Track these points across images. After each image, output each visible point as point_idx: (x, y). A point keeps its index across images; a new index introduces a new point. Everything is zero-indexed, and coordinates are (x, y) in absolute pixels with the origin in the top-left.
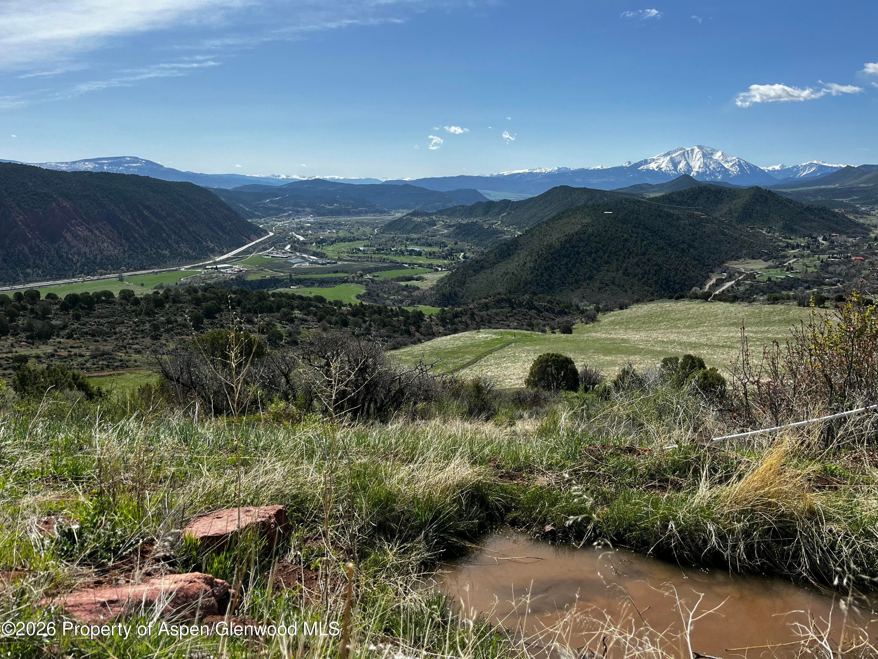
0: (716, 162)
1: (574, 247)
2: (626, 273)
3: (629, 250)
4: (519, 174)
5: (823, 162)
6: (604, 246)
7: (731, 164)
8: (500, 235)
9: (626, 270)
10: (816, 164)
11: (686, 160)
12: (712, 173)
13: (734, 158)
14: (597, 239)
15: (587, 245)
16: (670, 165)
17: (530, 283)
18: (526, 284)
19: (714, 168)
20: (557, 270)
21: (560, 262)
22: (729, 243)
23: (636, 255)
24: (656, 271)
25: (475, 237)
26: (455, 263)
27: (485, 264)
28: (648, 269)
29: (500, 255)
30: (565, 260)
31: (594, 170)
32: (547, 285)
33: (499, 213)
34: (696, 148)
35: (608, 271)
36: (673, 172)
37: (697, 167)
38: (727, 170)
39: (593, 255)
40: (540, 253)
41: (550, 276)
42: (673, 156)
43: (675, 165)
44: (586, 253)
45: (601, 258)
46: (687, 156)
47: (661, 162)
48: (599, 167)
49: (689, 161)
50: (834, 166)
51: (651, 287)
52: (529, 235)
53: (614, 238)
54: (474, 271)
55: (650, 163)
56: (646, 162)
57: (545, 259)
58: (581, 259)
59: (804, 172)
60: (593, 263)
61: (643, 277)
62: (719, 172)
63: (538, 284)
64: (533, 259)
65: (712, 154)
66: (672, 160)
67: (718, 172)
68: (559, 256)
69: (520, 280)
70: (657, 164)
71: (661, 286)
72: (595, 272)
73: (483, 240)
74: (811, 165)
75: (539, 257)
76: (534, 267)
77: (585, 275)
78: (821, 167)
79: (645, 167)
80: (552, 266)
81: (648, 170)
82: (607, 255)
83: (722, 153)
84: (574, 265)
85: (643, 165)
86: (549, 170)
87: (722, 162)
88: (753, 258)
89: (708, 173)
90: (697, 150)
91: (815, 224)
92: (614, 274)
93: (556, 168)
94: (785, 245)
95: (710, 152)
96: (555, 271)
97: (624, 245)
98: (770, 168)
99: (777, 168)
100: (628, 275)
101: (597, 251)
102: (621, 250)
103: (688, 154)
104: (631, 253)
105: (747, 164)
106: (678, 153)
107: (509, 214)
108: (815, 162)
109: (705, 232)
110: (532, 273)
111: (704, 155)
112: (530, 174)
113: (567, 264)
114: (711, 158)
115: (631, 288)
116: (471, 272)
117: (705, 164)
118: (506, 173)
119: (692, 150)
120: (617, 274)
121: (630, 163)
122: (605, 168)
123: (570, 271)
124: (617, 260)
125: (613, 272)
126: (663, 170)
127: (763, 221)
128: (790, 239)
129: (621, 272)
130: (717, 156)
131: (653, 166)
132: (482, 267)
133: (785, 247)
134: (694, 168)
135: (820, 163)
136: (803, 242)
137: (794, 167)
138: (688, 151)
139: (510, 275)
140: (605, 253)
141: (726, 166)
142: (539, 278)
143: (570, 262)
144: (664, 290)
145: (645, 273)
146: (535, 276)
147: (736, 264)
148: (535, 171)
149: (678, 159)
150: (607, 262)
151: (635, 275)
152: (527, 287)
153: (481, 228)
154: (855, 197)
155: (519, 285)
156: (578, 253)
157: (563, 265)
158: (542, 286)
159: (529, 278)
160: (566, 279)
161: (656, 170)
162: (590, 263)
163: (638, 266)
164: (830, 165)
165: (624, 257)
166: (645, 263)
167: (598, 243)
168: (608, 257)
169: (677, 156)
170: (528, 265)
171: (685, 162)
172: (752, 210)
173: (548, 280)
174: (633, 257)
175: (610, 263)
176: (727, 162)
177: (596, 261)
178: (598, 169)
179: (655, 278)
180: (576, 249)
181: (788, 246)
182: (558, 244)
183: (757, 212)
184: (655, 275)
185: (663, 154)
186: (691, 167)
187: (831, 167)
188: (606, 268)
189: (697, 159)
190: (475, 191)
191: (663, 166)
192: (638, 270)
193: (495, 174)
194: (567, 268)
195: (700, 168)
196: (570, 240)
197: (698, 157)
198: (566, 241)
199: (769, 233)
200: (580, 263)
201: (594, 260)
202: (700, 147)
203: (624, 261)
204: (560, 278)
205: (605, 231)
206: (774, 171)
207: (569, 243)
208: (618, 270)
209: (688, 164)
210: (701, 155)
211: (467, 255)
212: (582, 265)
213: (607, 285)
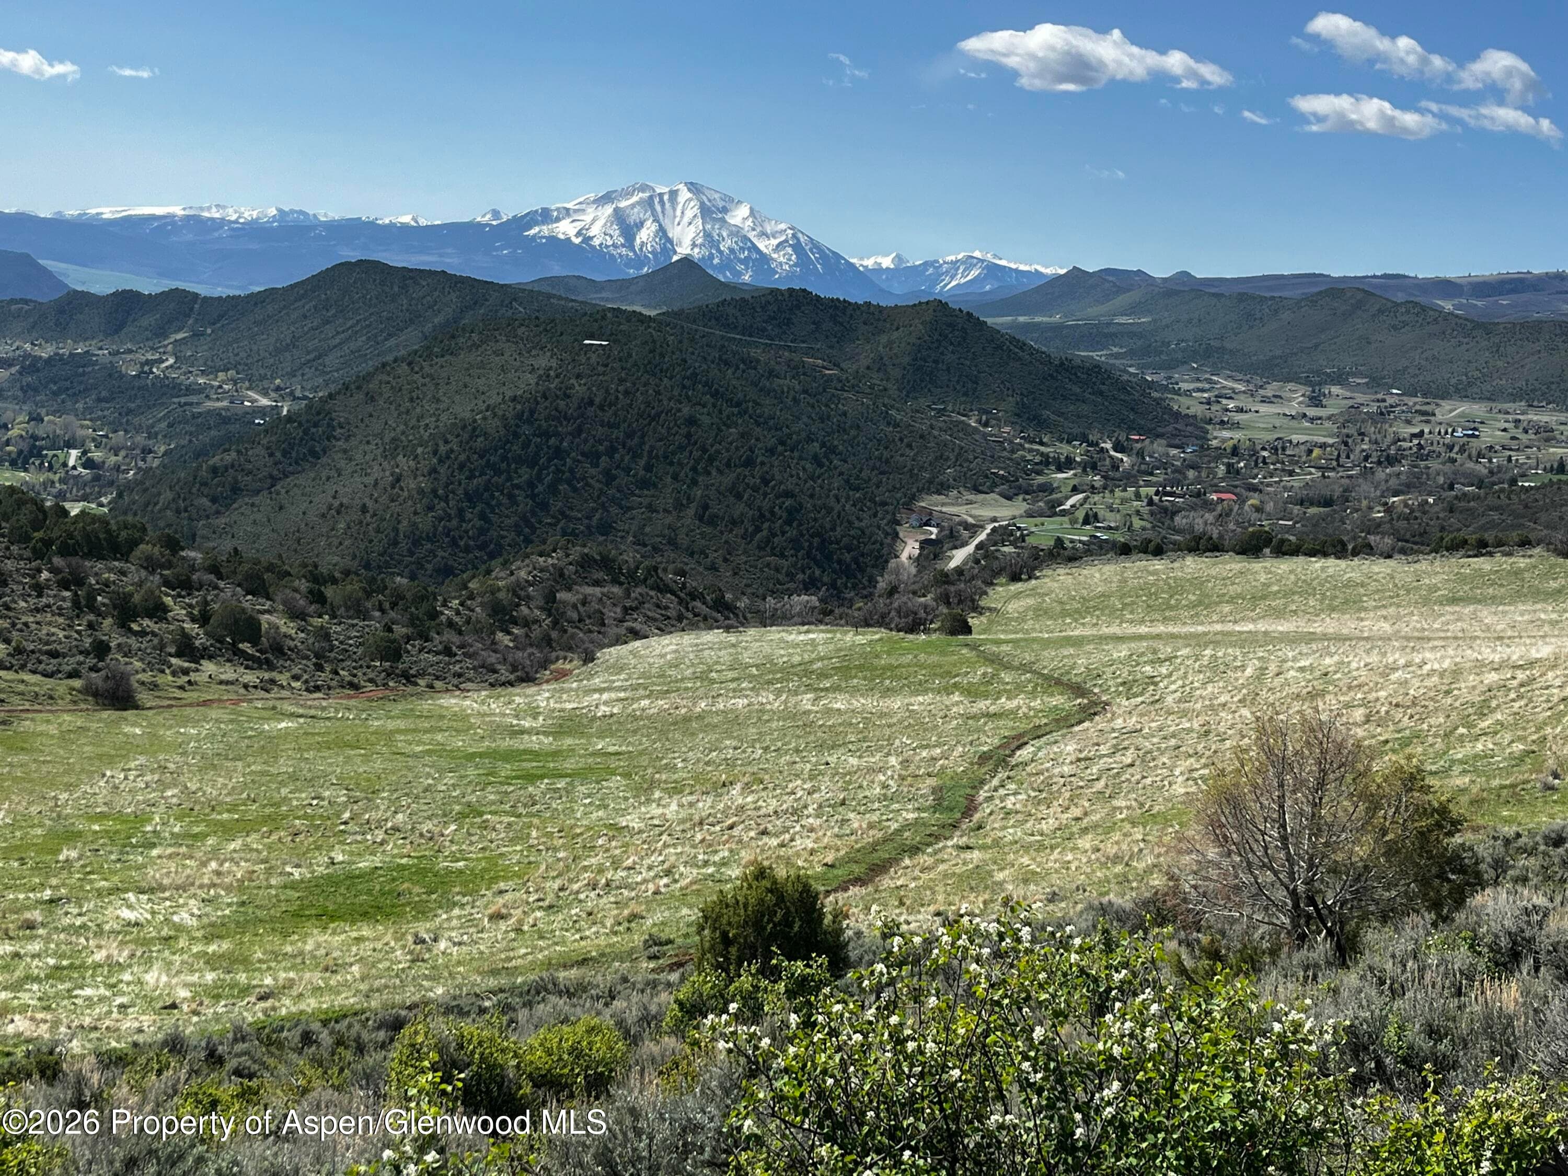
0: (736, 232)
1: (546, 435)
2: (705, 516)
3: (705, 450)
4: (153, 218)
5: (995, 256)
6: (630, 435)
7: (775, 242)
8: (194, 399)
9: (706, 507)
10: (982, 261)
11: (656, 220)
12: (727, 264)
13: (783, 226)
14: (608, 415)
15: (579, 431)
16: (615, 231)
17: (429, 539)
18: (417, 543)
19: (732, 250)
20: (505, 501)
21: (509, 479)
22: (909, 446)
23: (728, 465)
24: (790, 511)
25: (99, 400)
26: (61, 481)
27: (244, 480)
28: (766, 505)
29: (285, 453)
30: (525, 474)
31: (392, 225)
32: (481, 547)
33: (161, 332)
34: (681, 186)
35: (651, 508)
36: (624, 251)
37: (687, 242)
38: (764, 258)
39: (604, 461)
40: (443, 449)
41: (483, 517)
42: (623, 204)
43: (629, 231)
44: (583, 454)
45: (628, 470)
46: (658, 208)
47: (588, 218)
48: (406, 219)
49: (666, 223)
50: (1023, 267)
51: (782, 556)
52: (360, 396)
53: (658, 415)
54: (214, 500)
55: (558, 220)
56: (545, 216)
57: (462, 467)
58: (571, 471)
59: (952, 278)
60: (608, 484)
61: (758, 529)
62: (745, 261)
63: (454, 543)
64: (424, 465)
65: (725, 210)
66: (619, 217)
67: (742, 261)
68: (504, 458)
69: (396, 530)
70: (579, 225)
71: (809, 555)
72: (614, 510)
73: (129, 412)
74: (969, 262)
75: (441, 461)
76: (434, 491)
77: (589, 518)
78: (993, 270)
79: (545, 230)
80: (486, 489)
81: (553, 239)
82: (642, 462)
83: (752, 210)
84: (553, 489)
85: (537, 223)
86: (249, 214)
87: (751, 235)
88: (977, 490)
89: (716, 261)
90: (684, 195)
91: (1085, 409)
92: (669, 520)
93: (273, 212)
94: (1038, 459)
95: (721, 204)
96: (499, 504)
97: (688, 436)
98: (869, 263)
99: (887, 262)
100: (712, 521)
101: (611, 451)
102: (681, 448)
103: (662, 202)
104: (711, 460)
105: (816, 246)
106: (635, 199)
107: (196, 335)
108: (977, 254)
109: (845, 414)
110: (431, 508)
111: (706, 212)
112: (194, 222)
113: (531, 485)
114: (723, 220)
115: (726, 560)
116: (205, 502)
117: (707, 235)
118: (108, 213)
119: (674, 194)
120: (679, 518)
121: (496, 214)
122: (423, 222)
123: (544, 506)
124: (675, 477)
125: (665, 510)
126: (596, 242)
127: (966, 394)
128: (1042, 443)
129: (691, 512)
130: (739, 216)
131: (566, 229)
132: (236, 490)
133: (1041, 463)
134: (680, 244)
135: (989, 257)
136: (1078, 452)
137: (926, 264)
138: (661, 195)
139: (355, 516)
140: (636, 456)
141: (762, 245)
142: (455, 522)
143: (540, 479)
144: (818, 564)
145: (762, 516)
146: (441, 519)
147: (943, 505)
148: (206, 214)
149: (636, 214)
150: (644, 484)
151: (734, 523)
152: (421, 552)
153: (112, 373)
154: (1115, 350)
155: (395, 543)
156: (558, 453)
157: (518, 487)
158: (467, 549)
159: (425, 523)
160: (534, 529)
161: (577, 241)
162: (598, 485)
163: (739, 497)
164: (1013, 266)
165: (694, 469)
166: (756, 489)
167: (610, 426)
168: (648, 468)
169: (633, 206)
170: (411, 484)
171: (654, 227)
172: (936, 362)
173: (482, 531)
174: (720, 471)
175: (655, 486)
176: (764, 234)
177: (614, 478)
178: (405, 227)
179: (792, 533)
180: (552, 441)
181: (1046, 461)
182: (497, 422)
183: (948, 370)
184: (789, 522)
185: (592, 196)
186: (670, 241)
187: (1016, 270)
188: (646, 501)
189: (686, 220)
190: (27, 261)
191: (595, 231)
192: (740, 508)
193: (71, 212)
194: (533, 497)
195: (694, 245)
196: (532, 412)
197: (689, 214)
198: (519, 416)
199: (986, 425)
200: (569, 483)
201: (610, 479)
202: (693, 187)
203: (694, 482)
204: (516, 525)
205: (627, 393)
206: (879, 270)
207: (529, 422)
208: (679, 506)
209: (662, 231)
210: (696, 210)
211: (97, 455)
212: (575, 490)
213: (655, 549)
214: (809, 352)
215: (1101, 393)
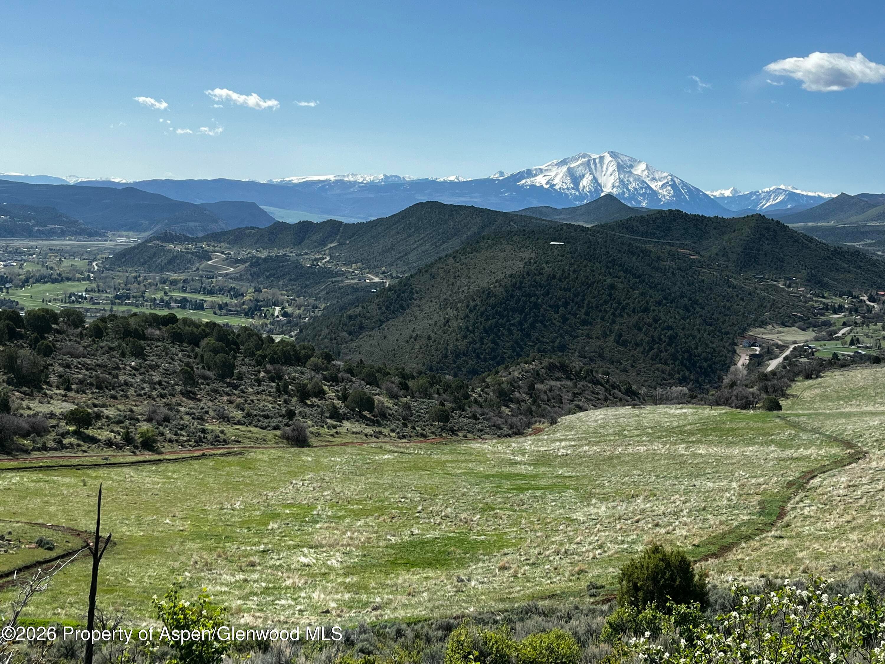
0: (638, 179)
1: (529, 296)
2: (620, 341)
3: (619, 303)
4: (319, 182)
5: (793, 188)
6: (576, 295)
7: (660, 183)
8: (340, 279)
9: (620, 336)
10: (785, 191)
11: (592, 174)
12: (632, 197)
13: (665, 174)
14: (563, 285)
15: (548, 293)
16: (568, 180)
17: (464, 355)
18: (458, 356)
19: (635, 189)
20: (506, 333)
21: (508, 321)
22: (742, 299)
23: (634, 311)
24: (671, 338)
25: (291, 280)
27: (366, 322)
28: (656, 334)
29: (387, 308)
30: (517, 318)
31: (445, 182)
32: (492, 359)
33: (323, 243)
34: (607, 155)
35: (588, 336)
36: (573, 192)
37: (609, 185)
38: (655, 193)
39: (562, 310)
40: (472, 304)
41: (494, 342)
42: (573, 165)
43: (576, 180)
44: (550, 306)
45: (575, 315)
46: (593, 166)
47: (553, 174)
48: (453, 178)
49: (597, 175)
50: (810, 194)
51: (666, 363)
52: (427, 276)
53: (593, 283)
54: (350, 334)
55: (536, 175)
56: (529, 173)
57: (482, 314)
58: (543, 315)
59: (767, 201)
60: (564, 323)
61: (651, 348)
62: (643, 195)
63: (478, 357)
64: (462, 314)
65: (631, 166)
66: (570, 172)
67: (641, 195)
68: (505, 309)
69: (446, 349)
70: (548, 178)
71: (682, 363)
72: (567, 338)
73: (306, 286)
74: (778, 192)
75: (471, 311)
76: (467, 328)
77: (553, 342)
78: (792, 196)
79: (529, 181)
80: (496, 326)
81: (533, 186)
82: (583, 311)
83: (647, 165)
84: (533, 326)
85: (524, 178)
86: (368, 179)
87: (647, 180)
88: (784, 325)
89: (626, 195)
90: (608, 158)
91: (850, 276)
92: (599, 343)
93: (381, 177)
94: (821, 306)
95: (629, 163)
96: (503, 335)
97: (610, 295)
98: (717, 194)
99: (727, 193)
100: (624, 344)
101: (566, 305)
102: (606, 302)
103: (595, 163)
104: (624, 308)
105: (684, 184)
106: (579, 162)
107: (341, 244)
108: (782, 187)
109: (703, 281)
110: (465, 337)
111: (620, 167)
112: (340, 183)
113: (520, 323)
114: (630, 172)
115: (632, 366)
116: (345, 334)
117: (621, 181)
118: (295, 180)
119: (602, 158)
120: (605, 342)
121: (502, 173)
122: (462, 179)
123: (528, 336)
124: (603, 319)
125: (597, 338)
126: (557, 187)
127: (776, 269)
128: (823, 297)
129: (612, 338)
130: (640, 169)
131: (540, 180)
132: (361, 328)
133: (823, 309)
134: (605, 186)
135: (790, 188)
136: (846, 303)
137: (751, 193)
138: (594, 160)
139: (424, 341)
140: (580, 307)
141: (653, 185)
142: (478, 345)
143: (525, 320)
144: (688, 369)
145: (653, 340)
146: (470, 343)
147: (763, 334)
148: (346, 179)
149: (580, 171)
150: (584, 323)
151: (637, 345)
152: (460, 361)
153: (297, 266)
154: (869, 241)
155: (446, 356)
156: (536, 306)
157: (513, 325)
158: (485, 360)
159: (462, 345)
160: (522, 349)
161: (546, 187)
162: (558, 324)
163: (640, 329)
164: (804, 193)
165: (613, 314)
166: (650, 325)
167: (565, 290)
168: (587, 314)
169: (578, 166)
170: (454, 324)
171: (591, 177)
172: (758, 250)
173: (493, 350)
174: (629, 315)
175: (591, 324)
176: (654, 179)
177: (568, 319)
178: (452, 182)
179: (671, 350)
180: (532, 299)
181: (826, 308)
182: (501, 289)
183: (765, 255)
184: (670, 344)
185: (555, 161)
186: (600, 185)
187: (806, 196)
188: (586, 332)
189: (609, 173)
190: (254, 206)
191: (557, 181)
192: (641, 336)
193: (277, 180)
194: (522, 330)
195: (613, 187)
196: (521, 283)
197: (611, 169)
198: (514, 285)
199: (789, 286)
200: (542, 322)
201: (565, 320)
202: (613, 154)
203: (614, 322)
204: (512, 346)
205: (574, 271)
206: (723, 198)
207: (520, 288)
208: (605, 335)
209: (595, 179)
210: (615, 167)
211: (289, 310)
212: (545, 326)
213: (591, 360)
214: (682, 246)
215: (860, 267)
